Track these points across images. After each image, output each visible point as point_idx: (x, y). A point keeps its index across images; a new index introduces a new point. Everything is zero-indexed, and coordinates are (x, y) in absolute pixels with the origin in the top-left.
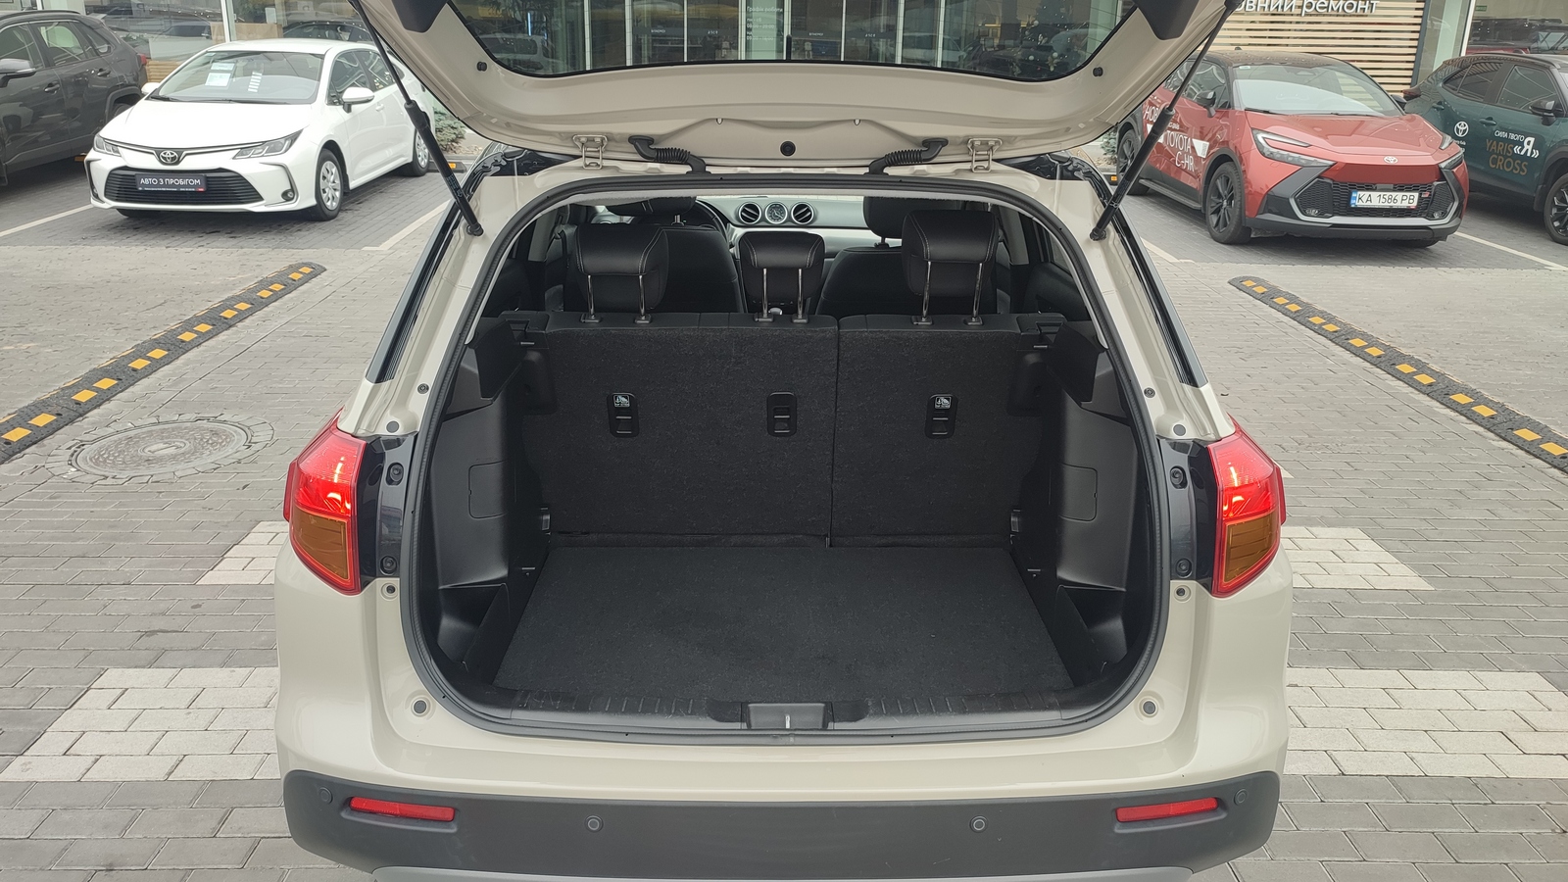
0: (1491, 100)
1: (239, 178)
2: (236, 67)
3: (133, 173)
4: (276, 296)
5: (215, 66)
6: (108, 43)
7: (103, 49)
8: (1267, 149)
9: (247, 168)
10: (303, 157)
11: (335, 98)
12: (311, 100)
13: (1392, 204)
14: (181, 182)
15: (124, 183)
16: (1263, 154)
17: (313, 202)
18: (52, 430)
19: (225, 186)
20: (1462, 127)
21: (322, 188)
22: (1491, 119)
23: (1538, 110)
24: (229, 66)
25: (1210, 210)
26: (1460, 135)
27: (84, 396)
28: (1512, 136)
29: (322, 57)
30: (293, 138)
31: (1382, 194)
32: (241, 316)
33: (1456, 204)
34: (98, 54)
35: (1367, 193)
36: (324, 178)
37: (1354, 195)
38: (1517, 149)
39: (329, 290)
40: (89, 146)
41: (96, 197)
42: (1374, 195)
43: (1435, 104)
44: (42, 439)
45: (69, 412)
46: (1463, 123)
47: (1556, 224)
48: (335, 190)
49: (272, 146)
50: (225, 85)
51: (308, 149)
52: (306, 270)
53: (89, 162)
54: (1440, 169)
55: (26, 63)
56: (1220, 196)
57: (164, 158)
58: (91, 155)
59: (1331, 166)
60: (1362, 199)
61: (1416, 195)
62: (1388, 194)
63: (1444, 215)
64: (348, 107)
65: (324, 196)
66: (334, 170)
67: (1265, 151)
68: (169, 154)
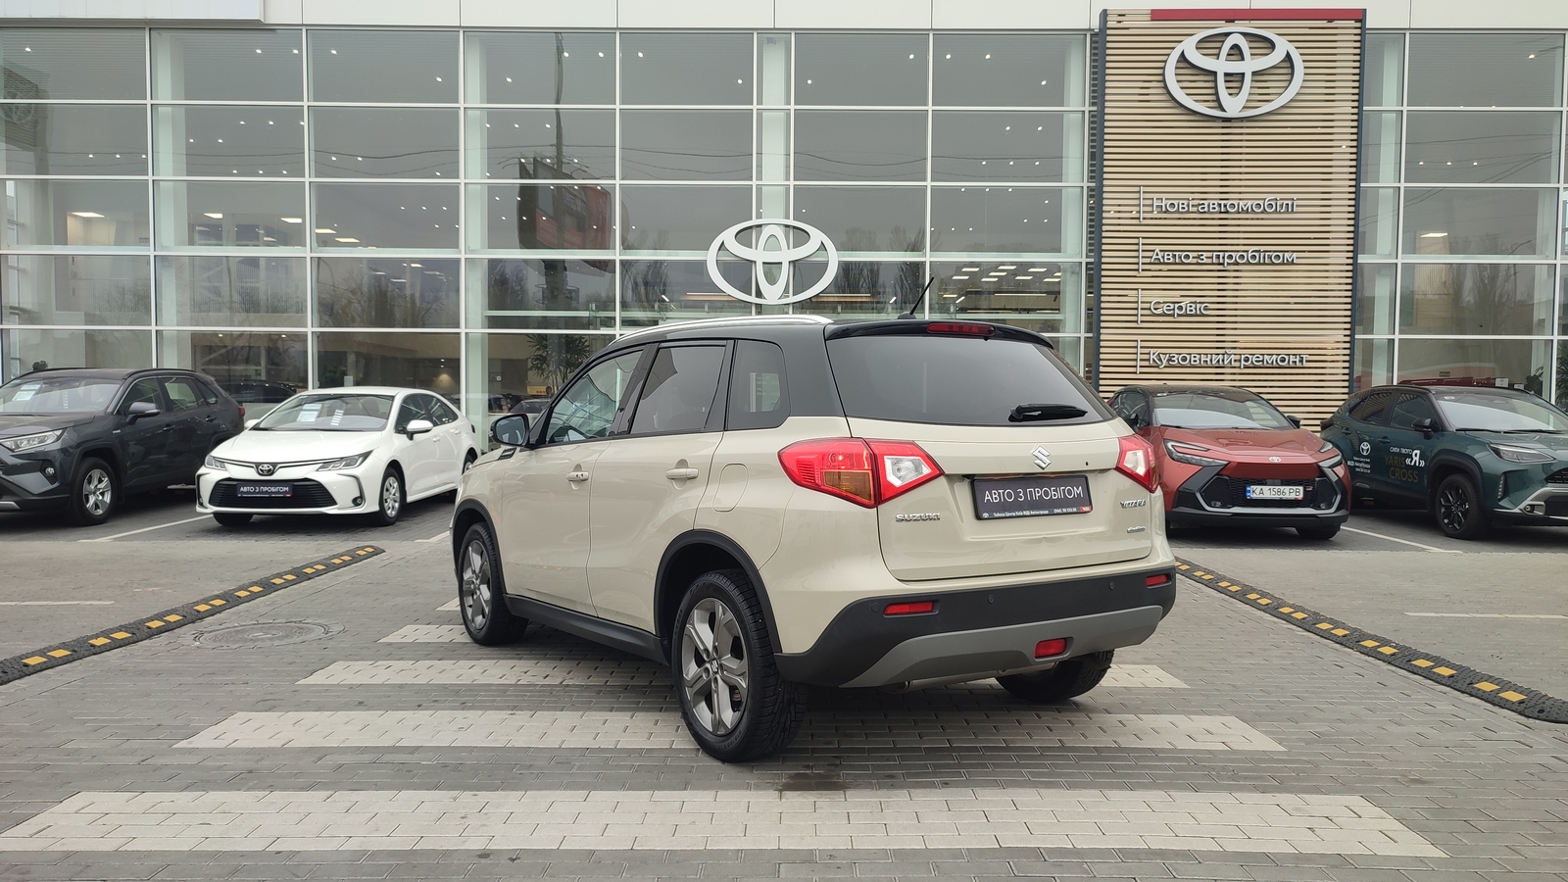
0: (1386, 423)
1: (319, 486)
2: (323, 408)
3: (235, 483)
4: (345, 564)
5: (306, 407)
6: (217, 397)
7: (212, 400)
8: (1176, 455)
9: (325, 477)
10: (372, 471)
11: (401, 428)
12: (382, 429)
13: (1281, 496)
14: (273, 489)
15: (226, 491)
16: (1173, 459)
17: (376, 508)
18: (179, 625)
19: (311, 492)
20: (1366, 446)
21: (385, 497)
22: (1386, 438)
23: (1419, 427)
24: (318, 406)
26: (1365, 454)
27: (202, 608)
28: (1403, 451)
29: (392, 398)
30: (366, 456)
31: (1272, 487)
32: (318, 573)
33: (1339, 497)
34: (208, 404)
35: (1259, 487)
36: (387, 490)
37: (1248, 489)
38: (1408, 461)
39: (387, 562)
40: (202, 463)
41: (201, 505)
42: (1266, 488)
43: (1343, 431)
44: (172, 630)
45: (191, 617)
46: (1366, 443)
47: (1446, 521)
48: (395, 501)
49: (349, 461)
50: (313, 420)
51: (376, 466)
52: (371, 550)
53: (199, 476)
54: (1319, 467)
55: (153, 405)
57: (262, 470)
58: (202, 470)
59: (1226, 465)
60: (1257, 492)
61: (1301, 488)
62: (1277, 487)
63: (1329, 506)
64: (411, 435)
65: (386, 505)
66: (396, 485)
67: (1174, 456)
68: (266, 467)
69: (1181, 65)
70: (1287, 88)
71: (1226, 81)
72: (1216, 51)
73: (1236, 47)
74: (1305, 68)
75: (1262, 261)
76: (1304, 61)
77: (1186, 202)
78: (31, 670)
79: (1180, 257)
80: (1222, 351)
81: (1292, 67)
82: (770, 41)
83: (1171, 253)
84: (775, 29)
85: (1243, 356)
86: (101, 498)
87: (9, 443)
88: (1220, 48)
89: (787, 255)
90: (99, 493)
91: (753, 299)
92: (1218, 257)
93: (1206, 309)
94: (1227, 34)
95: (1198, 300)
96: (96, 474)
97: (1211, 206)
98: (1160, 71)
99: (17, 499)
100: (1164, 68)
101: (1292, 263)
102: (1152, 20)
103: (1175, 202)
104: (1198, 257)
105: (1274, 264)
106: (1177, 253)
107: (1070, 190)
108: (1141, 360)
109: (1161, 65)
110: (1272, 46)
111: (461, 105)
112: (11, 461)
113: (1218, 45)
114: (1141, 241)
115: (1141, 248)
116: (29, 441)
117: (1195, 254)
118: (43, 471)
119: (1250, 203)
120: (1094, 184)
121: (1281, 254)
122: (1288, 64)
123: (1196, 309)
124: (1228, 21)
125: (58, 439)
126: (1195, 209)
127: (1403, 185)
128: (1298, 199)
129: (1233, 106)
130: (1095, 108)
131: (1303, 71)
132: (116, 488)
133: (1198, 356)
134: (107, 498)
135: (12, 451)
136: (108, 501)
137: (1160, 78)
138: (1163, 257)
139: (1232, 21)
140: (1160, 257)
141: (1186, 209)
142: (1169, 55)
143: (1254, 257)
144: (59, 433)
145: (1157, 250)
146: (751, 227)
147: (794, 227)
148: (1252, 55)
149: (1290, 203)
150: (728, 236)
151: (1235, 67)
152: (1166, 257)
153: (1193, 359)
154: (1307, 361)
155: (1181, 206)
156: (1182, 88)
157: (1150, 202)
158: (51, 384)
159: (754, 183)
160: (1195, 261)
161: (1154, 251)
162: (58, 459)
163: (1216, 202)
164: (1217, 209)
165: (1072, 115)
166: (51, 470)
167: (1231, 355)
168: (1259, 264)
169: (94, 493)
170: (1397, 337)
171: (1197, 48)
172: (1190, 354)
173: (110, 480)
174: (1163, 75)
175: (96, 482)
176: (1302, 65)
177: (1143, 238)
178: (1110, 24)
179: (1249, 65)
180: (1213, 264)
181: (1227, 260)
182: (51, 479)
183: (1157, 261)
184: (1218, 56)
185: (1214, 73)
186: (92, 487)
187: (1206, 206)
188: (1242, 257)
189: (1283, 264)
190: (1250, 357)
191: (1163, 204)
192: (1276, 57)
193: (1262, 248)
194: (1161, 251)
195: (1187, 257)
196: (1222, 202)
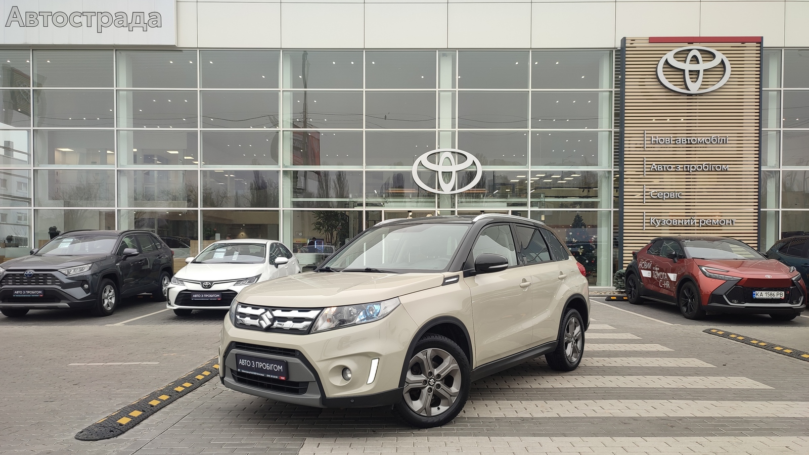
1: (236, 294)
2: (227, 250)
3: (190, 292)
5: (218, 250)
6: (161, 245)
7: (159, 247)
11: (272, 263)
12: (264, 262)
13: (772, 297)
14: (211, 296)
15: (185, 297)
16: (707, 276)
19: (230, 297)
22: (807, 264)
24: (224, 250)
25: (682, 305)
29: (265, 245)
31: (767, 292)
33: (802, 298)
34: (157, 249)
35: (760, 292)
37: (754, 293)
40: (170, 282)
41: (170, 304)
42: (764, 293)
49: (250, 280)
50: (223, 257)
53: (169, 289)
54: (792, 280)
55: (135, 250)
56: (686, 297)
57: (205, 285)
58: (170, 285)
59: (741, 280)
60: (759, 294)
61: (783, 292)
62: (770, 292)
63: (798, 302)
64: (277, 265)
67: (707, 274)
68: (207, 284)
69: (665, 66)
70: (721, 78)
71: (690, 75)
72: (684, 59)
73: (695, 57)
74: (732, 68)
75: (710, 170)
76: (731, 64)
77: (669, 139)
78: (156, 409)
79: (666, 168)
80: (690, 218)
81: (724, 67)
82: (444, 55)
83: (661, 166)
84: (448, 49)
85: (701, 220)
86: (110, 301)
87: (64, 271)
88: (686, 58)
89: (455, 168)
90: (109, 299)
91: (436, 191)
92: (687, 168)
93: (680, 195)
94: (690, 50)
95: (676, 190)
96: (108, 287)
97: (683, 141)
98: (654, 70)
99: (68, 302)
100: (656, 68)
101: (727, 171)
102: (650, 43)
103: (663, 139)
104: (676, 168)
105: (716, 171)
106: (664, 166)
107: (604, 132)
108: (646, 223)
109: (655, 66)
110: (714, 56)
111: (281, 89)
112: (66, 281)
113: (685, 56)
114: (645, 159)
115: (645, 163)
116: (75, 270)
117: (674, 166)
118: (82, 286)
119: (703, 139)
120: (619, 130)
121: (720, 166)
122: (722, 66)
123: (675, 195)
124: (689, 43)
125: (90, 269)
126: (674, 142)
127: (782, 129)
128: (729, 137)
129: (694, 88)
130: (619, 90)
131: (730, 69)
132: (117, 295)
133: (676, 221)
134: (113, 301)
135: (66, 275)
136: (113, 302)
137: (654, 73)
138: (657, 168)
139: (692, 43)
140: (655, 168)
141: (669, 142)
142: (659, 61)
143: (706, 167)
144: (90, 265)
145: (654, 164)
146: (435, 153)
147: (459, 153)
148: (703, 61)
149: (725, 138)
150: (423, 158)
151: (695, 67)
152: (659, 168)
153: (674, 222)
154: (735, 223)
155: (666, 141)
156: (666, 78)
157: (649, 139)
158: (80, 238)
159: (437, 129)
160: (674, 170)
161: (652, 165)
162: (90, 279)
163: (685, 138)
164: (686, 142)
165: (604, 93)
166: (86, 286)
167: (694, 220)
168: (709, 171)
169: (107, 298)
170: (781, 210)
171: (674, 57)
172: (672, 219)
173: (115, 291)
174: (656, 71)
175: (108, 292)
176: (730, 66)
177: (646, 158)
178: (627, 45)
179: (702, 66)
180: (684, 171)
181: (691, 169)
182: (87, 291)
183: (654, 170)
184: (685, 61)
185: (684, 71)
186: (106, 295)
187: (680, 140)
188: (700, 167)
189: (721, 171)
190: (705, 221)
191: (657, 140)
192: (716, 62)
193: (710, 163)
194: (656, 165)
195: (670, 167)
196: (689, 138)
